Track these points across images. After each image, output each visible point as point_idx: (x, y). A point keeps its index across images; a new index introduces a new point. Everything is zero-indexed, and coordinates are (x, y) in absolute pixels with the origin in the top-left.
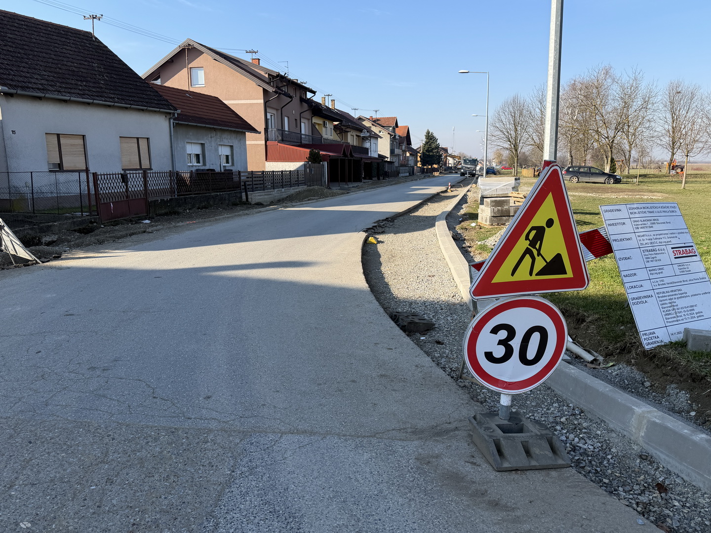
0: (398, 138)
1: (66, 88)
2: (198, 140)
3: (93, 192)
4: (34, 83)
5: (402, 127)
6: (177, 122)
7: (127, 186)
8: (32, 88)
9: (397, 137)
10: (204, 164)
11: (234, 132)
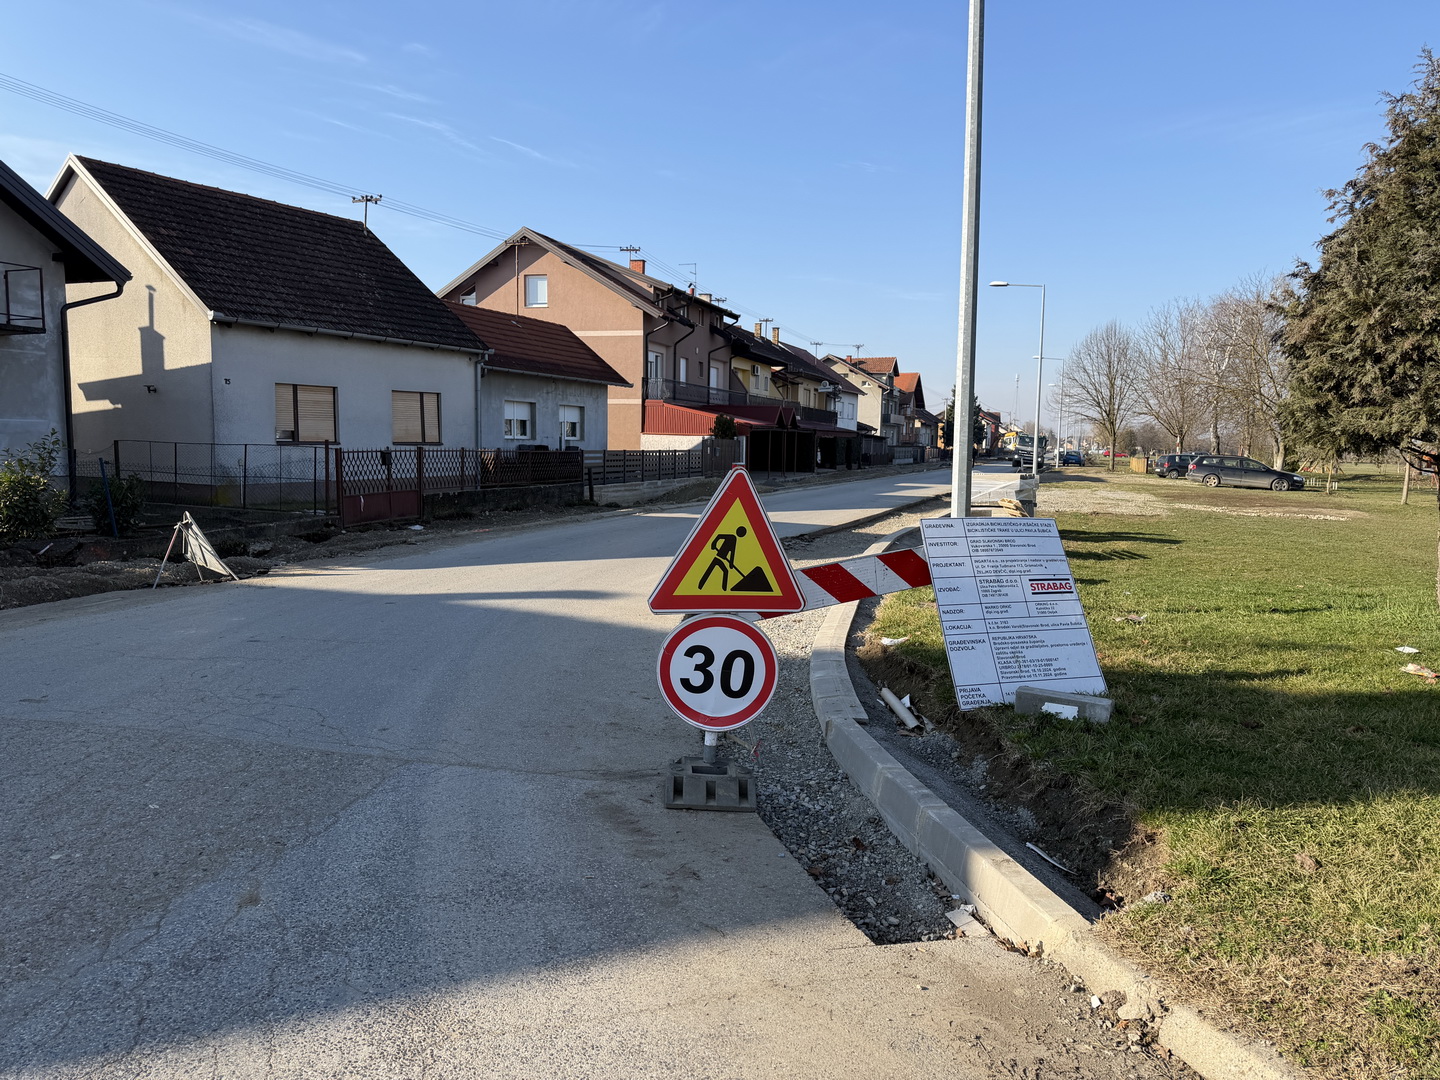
0: (898, 394)
1: (313, 313)
2: (525, 397)
3: (333, 478)
4: (265, 306)
5: (904, 374)
6: (490, 367)
7: (389, 470)
8: (261, 314)
9: (896, 393)
10: (533, 437)
11: (587, 384)
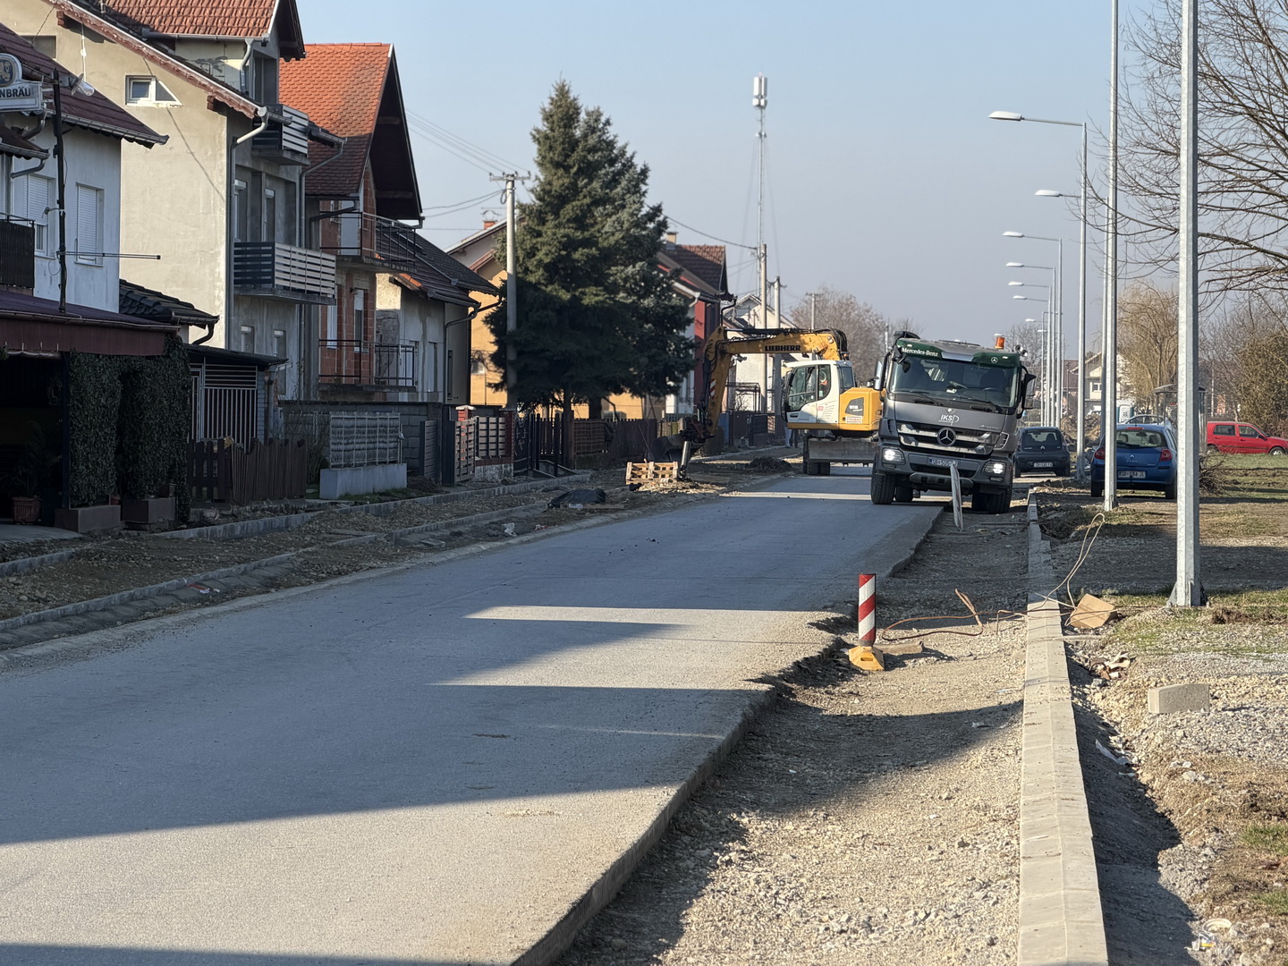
9: (293, 140)
